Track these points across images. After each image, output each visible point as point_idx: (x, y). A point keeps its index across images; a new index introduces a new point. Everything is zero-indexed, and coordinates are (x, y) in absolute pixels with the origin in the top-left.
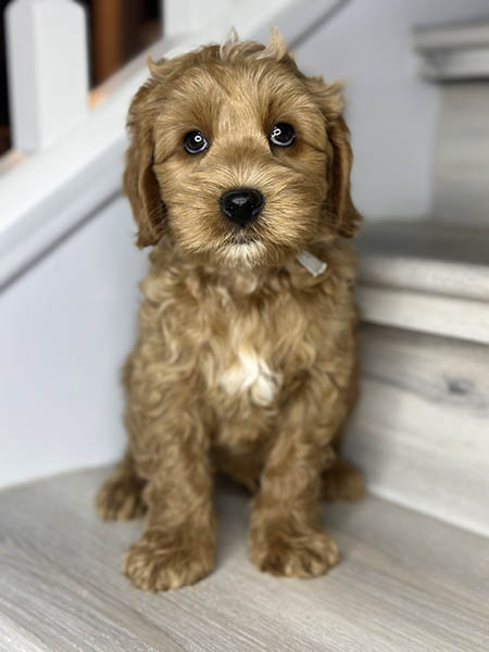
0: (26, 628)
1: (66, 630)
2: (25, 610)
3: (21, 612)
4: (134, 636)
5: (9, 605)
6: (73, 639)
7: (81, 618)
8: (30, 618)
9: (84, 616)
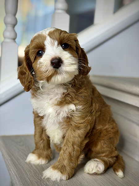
0: (14, 165)
1: (23, 167)
2: (17, 161)
3: (16, 161)
4: (38, 172)
5: (14, 159)
6: (23, 169)
7: (29, 166)
8: (17, 163)
9: (30, 166)
